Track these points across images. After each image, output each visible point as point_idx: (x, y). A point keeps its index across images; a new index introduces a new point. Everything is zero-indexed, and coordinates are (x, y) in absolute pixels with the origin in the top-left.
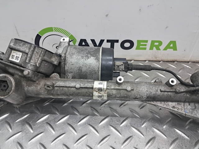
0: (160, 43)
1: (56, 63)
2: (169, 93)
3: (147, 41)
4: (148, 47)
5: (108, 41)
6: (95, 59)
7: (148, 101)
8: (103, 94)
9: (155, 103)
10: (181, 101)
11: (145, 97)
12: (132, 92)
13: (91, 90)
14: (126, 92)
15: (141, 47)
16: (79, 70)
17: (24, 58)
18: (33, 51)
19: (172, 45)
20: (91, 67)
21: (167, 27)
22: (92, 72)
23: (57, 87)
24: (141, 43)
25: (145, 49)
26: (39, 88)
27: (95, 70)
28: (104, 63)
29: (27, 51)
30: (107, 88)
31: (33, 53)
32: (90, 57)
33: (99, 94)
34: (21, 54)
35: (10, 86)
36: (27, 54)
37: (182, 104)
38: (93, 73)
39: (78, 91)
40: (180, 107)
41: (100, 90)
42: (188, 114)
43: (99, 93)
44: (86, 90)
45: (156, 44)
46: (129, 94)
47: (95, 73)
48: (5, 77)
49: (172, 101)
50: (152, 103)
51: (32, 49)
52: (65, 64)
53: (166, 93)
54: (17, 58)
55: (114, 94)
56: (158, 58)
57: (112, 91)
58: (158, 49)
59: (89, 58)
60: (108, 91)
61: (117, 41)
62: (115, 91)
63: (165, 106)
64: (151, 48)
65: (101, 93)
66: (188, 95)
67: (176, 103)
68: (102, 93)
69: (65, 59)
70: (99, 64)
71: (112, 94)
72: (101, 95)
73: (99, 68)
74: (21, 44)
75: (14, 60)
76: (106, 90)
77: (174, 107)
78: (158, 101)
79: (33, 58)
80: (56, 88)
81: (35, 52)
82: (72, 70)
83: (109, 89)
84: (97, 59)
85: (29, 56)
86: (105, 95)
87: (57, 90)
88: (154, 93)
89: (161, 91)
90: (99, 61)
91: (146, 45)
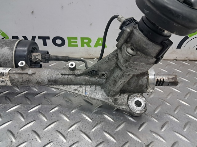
2: (70, 76)
3: (76, 38)
4: (79, 43)
5: (40, 38)
6: (9, 49)
7: (51, 85)
8: (5, 79)
9: (58, 86)
10: (83, 85)
11: (46, 80)
12: (34, 75)
14: (28, 76)
15: (72, 44)
19: (101, 42)
20: (4, 56)
21: (91, 24)
24: (72, 40)
25: (77, 46)
27: (9, 59)
30: (8, 73)
32: (5, 47)
37: (84, 87)
38: (6, 62)
40: (81, 90)
41: (2, 74)
42: (87, 96)
43: (1, 78)
45: (86, 41)
46: (31, 78)
47: (9, 62)
49: (75, 85)
50: (55, 87)
53: (67, 76)
55: (17, 78)
56: (91, 55)
57: (15, 76)
58: (89, 46)
59: (3, 48)
60: (10, 75)
61: (48, 38)
62: (17, 75)
63: (67, 89)
64: (82, 46)
65: (3, 78)
66: (87, 78)
67: (79, 86)
70: (13, 53)
71: (14, 79)
72: (4, 80)
73: (12, 57)
76: (8, 74)
77: (75, 90)
78: (60, 84)
83: (11, 73)
84: (11, 48)
86: (7, 79)
88: (55, 76)
89: (62, 74)
90: (13, 50)
91: (76, 42)
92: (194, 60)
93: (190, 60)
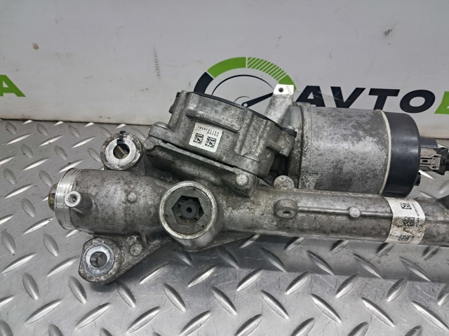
1: (285, 152)
5: (373, 92)
6: (377, 143)
8: (414, 233)
13: (385, 223)
15: (448, 107)
17: (228, 142)
18: (249, 125)
20: (366, 162)
22: (367, 173)
23: (302, 211)
26: (258, 212)
27: (376, 170)
29: (236, 127)
30: (426, 220)
31: (247, 131)
32: (365, 138)
33: (405, 233)
34: (220, 132)
35: (205, 211)
36: (236, 132)
38: (369, 175)
39: (353, 224)
41: (409, 222)
43: (404, 230)
44: (373, 221)
47: (375, 176)
48: (194, 189)
51: (247, 121)
52: (301, 154)
54: (211, 141)
55: (443, 234)
57: (438, 227)
59: (360, 140)
60: (428, 225)
61: (395, 93)
62: (445, 226)
65: (411, 230)
68: (413, 230)
69: (302, 142)
70: (387, 155)
71: (436, 234)
72: (409, 234)
73: (386, 165)
74: (220, 108)
75: (202, 146)
76: (425, 224)
79: (247, 144)
80: (300, 215)
81: (251, 129)
82: (317, 169)
83: (430, 221)
84: (382, 142)
85: (241, 137)
86: (419, 235)
87: (303, 220)
90: (386, 147)
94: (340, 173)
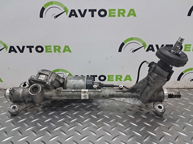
0: (121, 77)
1: (61, 82)
2: (120, 92)
3: (113, 76)
4: (115, 79)
7: (110, 97)
9: (114, 98)
10: (127, 97)
11: (108, 95)
12: (101, 92)
13: (80, 93)
14: (98, 93)
15: (110, 79)
16: (74, 86)
17: (46, 78)
18: (51, 74)
19: (128, 78)
20: (80, 84)
21: (123, 67)
23: (62, 91)
24: (110, 77)
26: (52, 93)
27: (83, 86)
28: (87, 83)
29: (48, 74)
30: (88, 91)
31: (51, 75)
33: (84, 95)
34: (45, 76)
35: (39, 89)
36: (48, 76)
37: (128, 98)
39: (73, 93)
40: (127, 100)
41: (85, 92)
42: (131, 103)
44: (78, 93)
45: (119, 77)
46: (100, 93)
48: (37, 85)
49: (123, 97)
50: (112, 99)
51: (51, 73)
52: (66, 83)
53: (119, 93)
54: (43, 78)
55: (92, 94)
58: (121, 80)
59: (79, 80)
60: (89, 92)
61: (96, 76)
62: (93, 92)
63: (119, 100)
64: (117, 80)
66: (130, 93)
67: (125, 98)
68: (86, 94)
69: (66, 81)
70: (85, 83)
73: (85, 85)
74: (45, 72)
75: (41, 79)
77: (124, 100)
78: (115, 97)
79: (51, 78)
80: (61, 92)
81: (52, 75)
82: (70, 87)
84: (84, 80)
85: (49, 76)
87: (62, 93)
88: (112, 92)
89: (116, 92)
90: (85, 81)
91: (113, 78)
92: (191, 88)
93: (188, 88)
94: (75, 87)
